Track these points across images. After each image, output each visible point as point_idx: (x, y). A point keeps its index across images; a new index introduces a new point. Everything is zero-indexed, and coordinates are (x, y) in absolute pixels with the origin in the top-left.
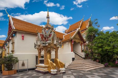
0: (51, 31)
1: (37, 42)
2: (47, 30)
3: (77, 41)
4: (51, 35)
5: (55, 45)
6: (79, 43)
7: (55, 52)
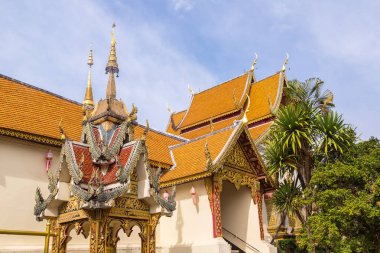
0: (127, 135)
1: (52, 188)
2: (106, 126)
3: (237, 179)
4: (129, 151)
5: (142, 201)
6: (248, 188)
7: (143, 241)
